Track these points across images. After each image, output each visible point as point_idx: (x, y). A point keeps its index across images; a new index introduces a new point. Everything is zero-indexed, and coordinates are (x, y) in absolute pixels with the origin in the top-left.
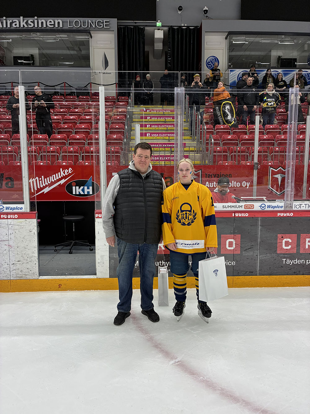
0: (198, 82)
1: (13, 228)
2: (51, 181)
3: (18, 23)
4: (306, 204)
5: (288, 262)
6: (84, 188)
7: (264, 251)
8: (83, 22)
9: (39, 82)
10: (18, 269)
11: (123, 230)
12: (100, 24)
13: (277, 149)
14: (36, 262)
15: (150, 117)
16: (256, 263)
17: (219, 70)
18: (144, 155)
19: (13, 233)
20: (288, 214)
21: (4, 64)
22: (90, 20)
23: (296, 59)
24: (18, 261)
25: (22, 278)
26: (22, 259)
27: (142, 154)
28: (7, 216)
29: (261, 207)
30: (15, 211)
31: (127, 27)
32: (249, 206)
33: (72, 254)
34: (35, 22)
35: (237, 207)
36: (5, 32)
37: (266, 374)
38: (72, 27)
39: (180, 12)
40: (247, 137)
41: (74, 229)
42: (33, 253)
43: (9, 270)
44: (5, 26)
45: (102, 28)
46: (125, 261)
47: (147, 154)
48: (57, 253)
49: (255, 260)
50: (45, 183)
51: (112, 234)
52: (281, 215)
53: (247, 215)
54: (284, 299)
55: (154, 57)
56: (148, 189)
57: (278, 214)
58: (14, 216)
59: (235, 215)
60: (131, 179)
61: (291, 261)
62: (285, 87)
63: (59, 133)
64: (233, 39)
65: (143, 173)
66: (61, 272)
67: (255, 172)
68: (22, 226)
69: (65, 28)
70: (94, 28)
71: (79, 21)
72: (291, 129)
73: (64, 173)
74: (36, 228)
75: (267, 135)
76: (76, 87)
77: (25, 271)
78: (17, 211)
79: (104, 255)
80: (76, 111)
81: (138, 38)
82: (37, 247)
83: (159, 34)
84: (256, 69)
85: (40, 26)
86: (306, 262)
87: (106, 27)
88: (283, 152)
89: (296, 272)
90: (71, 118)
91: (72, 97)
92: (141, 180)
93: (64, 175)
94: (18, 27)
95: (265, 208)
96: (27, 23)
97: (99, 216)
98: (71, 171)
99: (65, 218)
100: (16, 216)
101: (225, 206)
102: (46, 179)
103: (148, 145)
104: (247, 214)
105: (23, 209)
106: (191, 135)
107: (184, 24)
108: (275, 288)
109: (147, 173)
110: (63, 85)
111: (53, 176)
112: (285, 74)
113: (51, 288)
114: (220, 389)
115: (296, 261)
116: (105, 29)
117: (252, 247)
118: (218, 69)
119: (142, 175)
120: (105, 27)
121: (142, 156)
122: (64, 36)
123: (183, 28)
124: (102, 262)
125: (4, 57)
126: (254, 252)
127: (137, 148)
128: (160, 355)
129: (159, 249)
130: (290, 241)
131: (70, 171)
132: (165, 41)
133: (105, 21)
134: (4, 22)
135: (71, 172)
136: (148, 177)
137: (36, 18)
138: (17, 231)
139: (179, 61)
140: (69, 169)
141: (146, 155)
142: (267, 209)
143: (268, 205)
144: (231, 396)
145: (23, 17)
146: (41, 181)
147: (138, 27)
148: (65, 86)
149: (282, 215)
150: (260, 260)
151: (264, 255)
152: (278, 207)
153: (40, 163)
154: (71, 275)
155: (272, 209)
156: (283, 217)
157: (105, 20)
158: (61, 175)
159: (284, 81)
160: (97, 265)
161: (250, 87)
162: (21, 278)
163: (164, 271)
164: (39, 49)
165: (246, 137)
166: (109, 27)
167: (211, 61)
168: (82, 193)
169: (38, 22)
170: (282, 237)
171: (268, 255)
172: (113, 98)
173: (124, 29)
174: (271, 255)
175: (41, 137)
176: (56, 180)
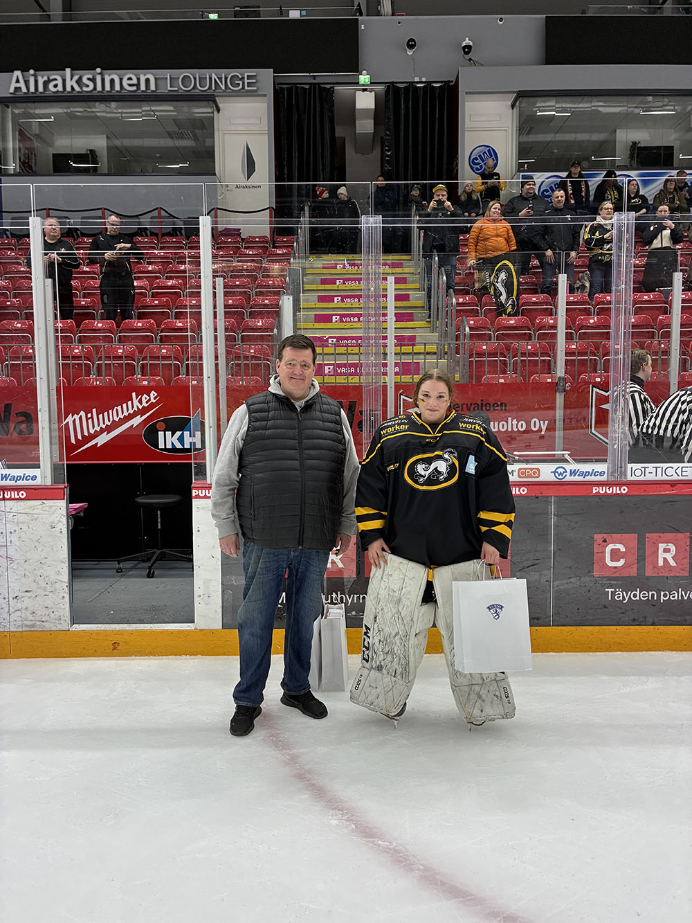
0: (444, 202)
1: (15, 521)
2: (111, 420)
3: (60, 82)
4: (656, 468)
5: (620, 595)
6: (183, 434)
7: (564, 571)
8: (199, 78)
9: (105, 209)
10: (27, 609)
11: (254, 520)
12: (237, 82)
14: (65, 592)
15: (341, 281)
16: (547, 599)
17: (497, 174)
18: (298, 360)
19: (15, 531)
20: (616, 490)
21: (32, 170)
22: (214, 74)
23: (673, 147)
24: (26, 591)
25: (36, 629)
26: (33, 587)
27: (294, 360)
28: (4, 493)
29: (556, 474)
30: (20, 483)
31: (297, 88)
32: (528, 472)
33: (151, 579)
34: (97, 80)
36: (34, 102)
37: (531, 839)
38: (176, 89)
39: (410, 53)
40: (552, 321)
41: (159, 524)
42: (59, 573)
43: (7, 611)
44: (32, 89)
45: (240, 90)
46: (258, 592)
47: (305, 359)
48: (122, 576)
49: (543, 591)
50: (99, 425)
51: (231, 531)
52: (601, 492)
53: (523, 491)
54: (605, 678)
55: (356, 150)
56: (308, 431)
57: (594, 488)
58: (18, 495)
60: (271, 413)
61: (625, 595)
62: (644, 211)
63: (141, 316)
64: (537, 107)
65: (298, 399)
66: (122, 616)
67: (560, 399)
68: (36, 516)
69: (161, 91)
70: (224, 91)
71: (191, 77)
72: (618, 302)
73: (140, 402)
74: (64, 520)
76: (183, 216)
77: (41, 611)
78: (24, 483)
79: (210, 580)
80: (181, 268)
81: (318, 109)
82: (67, 560)
83: (365, 101)
84: (583, 173)
85: (108, 88)
86: (659, 596)
87: (248, 88)
89: (636, 618)
90: (170, 283)
91: (174, 240)
92: (294, 415)
93: (140, 407)
94: (61, 92)
95: (564, 475)
96: (79, 82)
97: (200, 495)
98: (155, 399)
99: (140, 500)
100: (22, 494)
102: (101, 416)
103: (305, 341)
104: (523, 488)
105: (39, 479)
106: (429, 317)
107: (420, 78)
108: (591, 653)
109: (308, 398)
110: (155, 213)
111: (117, 410)
112: (646, 183)
113: (96, 651)
114: (422, 867)
115: (638, 594)
116: (247, 91)
117: (538, 561)
118: (495, 173)
119: (296, 403)
120: (246, 88)
121: (293, 362)
122: (166, 109)
123: (418, 85)
124: (207, 595)
125: (33, 155)
126: (541, 575)
127: (284, 347)
128: (306, 796)
129: (329, 565)
130: (623, 549)
131: (152, 397)
132: (379, 114)
133: (248, 76)
134: (32, 80)
135: (154, 401)
136: (309, 406)
137: (99, 70)
138: (25, 527)
139: (410, 158)
140: (151, 394)
141: (303, 361)
142: (569, 478)
143: (571, 470)
144: (443, 884)
145: (72, 70)
146: (90, 421)
147: (319, 87)
148: (160, 217)
149: (602, 490)
150: (556, 592)
151: (565, 581)
152: (594, 473)
153: (93, 382)
154: (141, 622)
155: (581, 479)
156: (606, 494)
157: (247, 73)
158: (133, 407)
159: (643, 198)
160: (196, 600)
161: (557, 211)
162: (33, 629)
163: (338, 613)
164: (108, 138)
166: (255, 88)
167: (480, 156)
168: (179, 446)
169: (103, 80)
170: (605, 541)
171: (573, 580)
172: (263, 240)
173: (290, 90)
174: (580, 580)
175: (100, 325)
176: (122, 417)
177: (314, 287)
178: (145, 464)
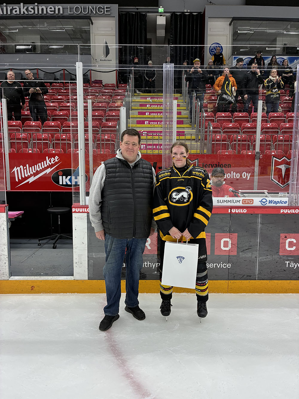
2: (36, 170)
3: (18, 10)
5: (292, 265)
7: (264, 252)
8: (83, 8)
11: (110, 224)
12: (101, 10)
13: (281, 138)
14: (6, 260)
15: (149, 105)
16: (255, 266)
18: (131, 142)
20: (293, 211)
22: (90, 6)
27: (129, 141)
29: (262, 202)
31: (129, 14)
32: (247, 201)
33: (55, 249)
34: (36, 9)
35: (234, 202)
36: (6, 19)
38: (73, 13)
40: (250, 125)
41: (59, 222)
42: (3, 250)
44: (5, 13)
45: (103, 14)
46: (112, 259)
49: (253, 262)
50: (30, 173)
51: (101, 228)
53: (245, 211)
54: (287, 309)
56: (136, 179)
57: (281, 210)
59: (231, 211)
60: (118, 169)
61: (295, 264)
63: (54, 120)
64: (238, 29)
65: (131, 162)
66: (37, 271)
67: (257, 162)
69: (65, 14)
70: (95, 14)
71: (80, 7)
73: (50, 161)
74: (5, 223)
75: (270, 123)
79: (82, 255)
81: (139, 24)
83: (161, 21)
85: (40, 12)
87: (106, 13)
88: (288, 141)
90: (68, 105)
92: (129, 170)
93: (50, 164)
94: (18, 14)
95: (266, 203)
96: (27, 9)
97: (76, 211)
98: (57, 160)
99: (49, 210)
101: (220, 201)
102: (31, 168)
104: (245, 209)
106: (191, 122)
107: (187, 10)
108: (277, 294)
109: (136, 162)
112: (291, 61)
113: (22, 291)
116: (106, 14)
117: (251, 247)
119: (130, 164)
121: (129, 143)
123: (186, 14)
124: (80, 262)
126: (252, 254)
130: (295, 241)
131: (56, 159)
132: (168, 27)
133: (106, 7)
134: (5, 8)
135: (57, 161)
137: (36, 4)
141: (134, 142)
142: (268, 205)
143: (269, 200)
145: (24, 4)
147: (140, 13)
149: (286, 211)
150: (260, 263)
151: (264, 257)
152: (281, 202)
154: (47, 275)
155: (274, 205)
156: (287, 214)
157: (106, 6)
158: (46, 164)
159: (290, 68)
165: (248, 125)
166: (110, 13)
167: (214, 48)
168: (69, 183)
169: (38, 9)
171: (268, 257)
172: (113, 86)
173: (126, 15)
174: (272, 257)
175: (34, 124)
176: (41, 169)
177: (136, 108)
178: (53, 192)
